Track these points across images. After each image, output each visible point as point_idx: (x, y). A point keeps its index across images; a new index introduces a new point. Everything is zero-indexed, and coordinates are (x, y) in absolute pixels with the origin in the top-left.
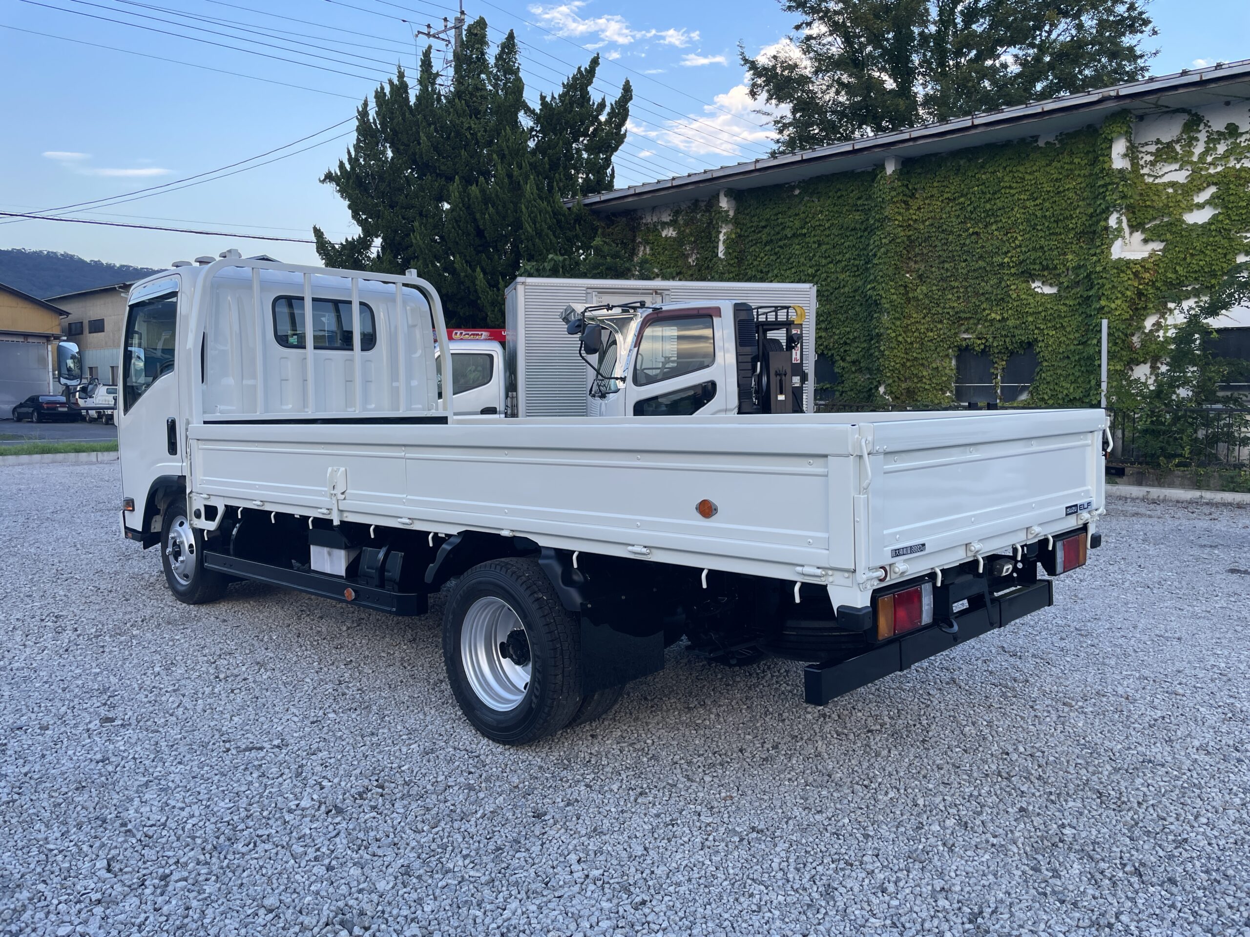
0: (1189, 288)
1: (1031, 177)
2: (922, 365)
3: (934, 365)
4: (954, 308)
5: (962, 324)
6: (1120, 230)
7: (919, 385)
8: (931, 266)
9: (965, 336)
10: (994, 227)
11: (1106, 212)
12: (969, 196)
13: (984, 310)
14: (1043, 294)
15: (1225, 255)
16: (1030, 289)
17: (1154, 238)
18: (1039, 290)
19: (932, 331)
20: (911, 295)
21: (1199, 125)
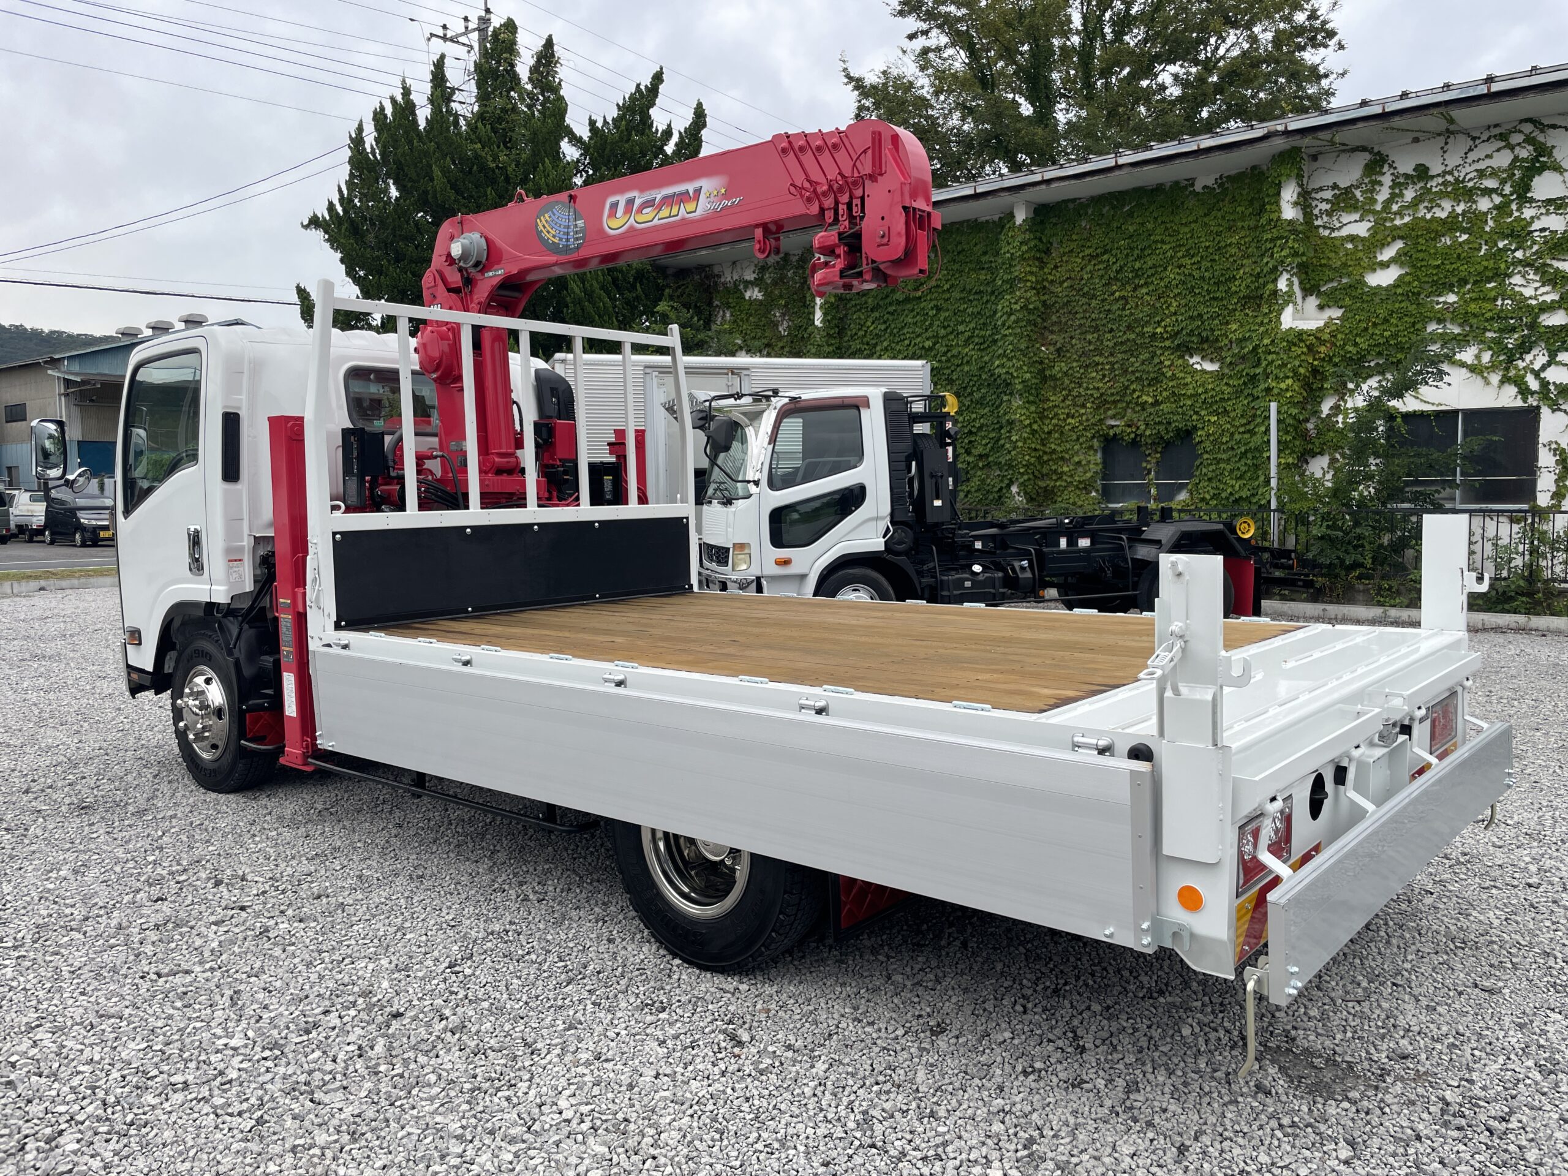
0: (1372, 364)
1: (1187, 230)
2: (1062, 458)
3: (1076, 459)
4: (1098, 389)
5: (1109, 409)
6: (1290, 294)
7: (1058, 484)
8: (1072, 338)
9: (1113, 423)
10: (1144, 291)
11: (1274, 274)
12: (1114, 252)
13: (1134, 391)
14: (1204, 371)
15: (1414, 324)
16: (1188, 365)
17: (1331, 304)
18: (1198, 367)
19: (1073, 417)
20: (1047, 373)
21: (1382, 167)
